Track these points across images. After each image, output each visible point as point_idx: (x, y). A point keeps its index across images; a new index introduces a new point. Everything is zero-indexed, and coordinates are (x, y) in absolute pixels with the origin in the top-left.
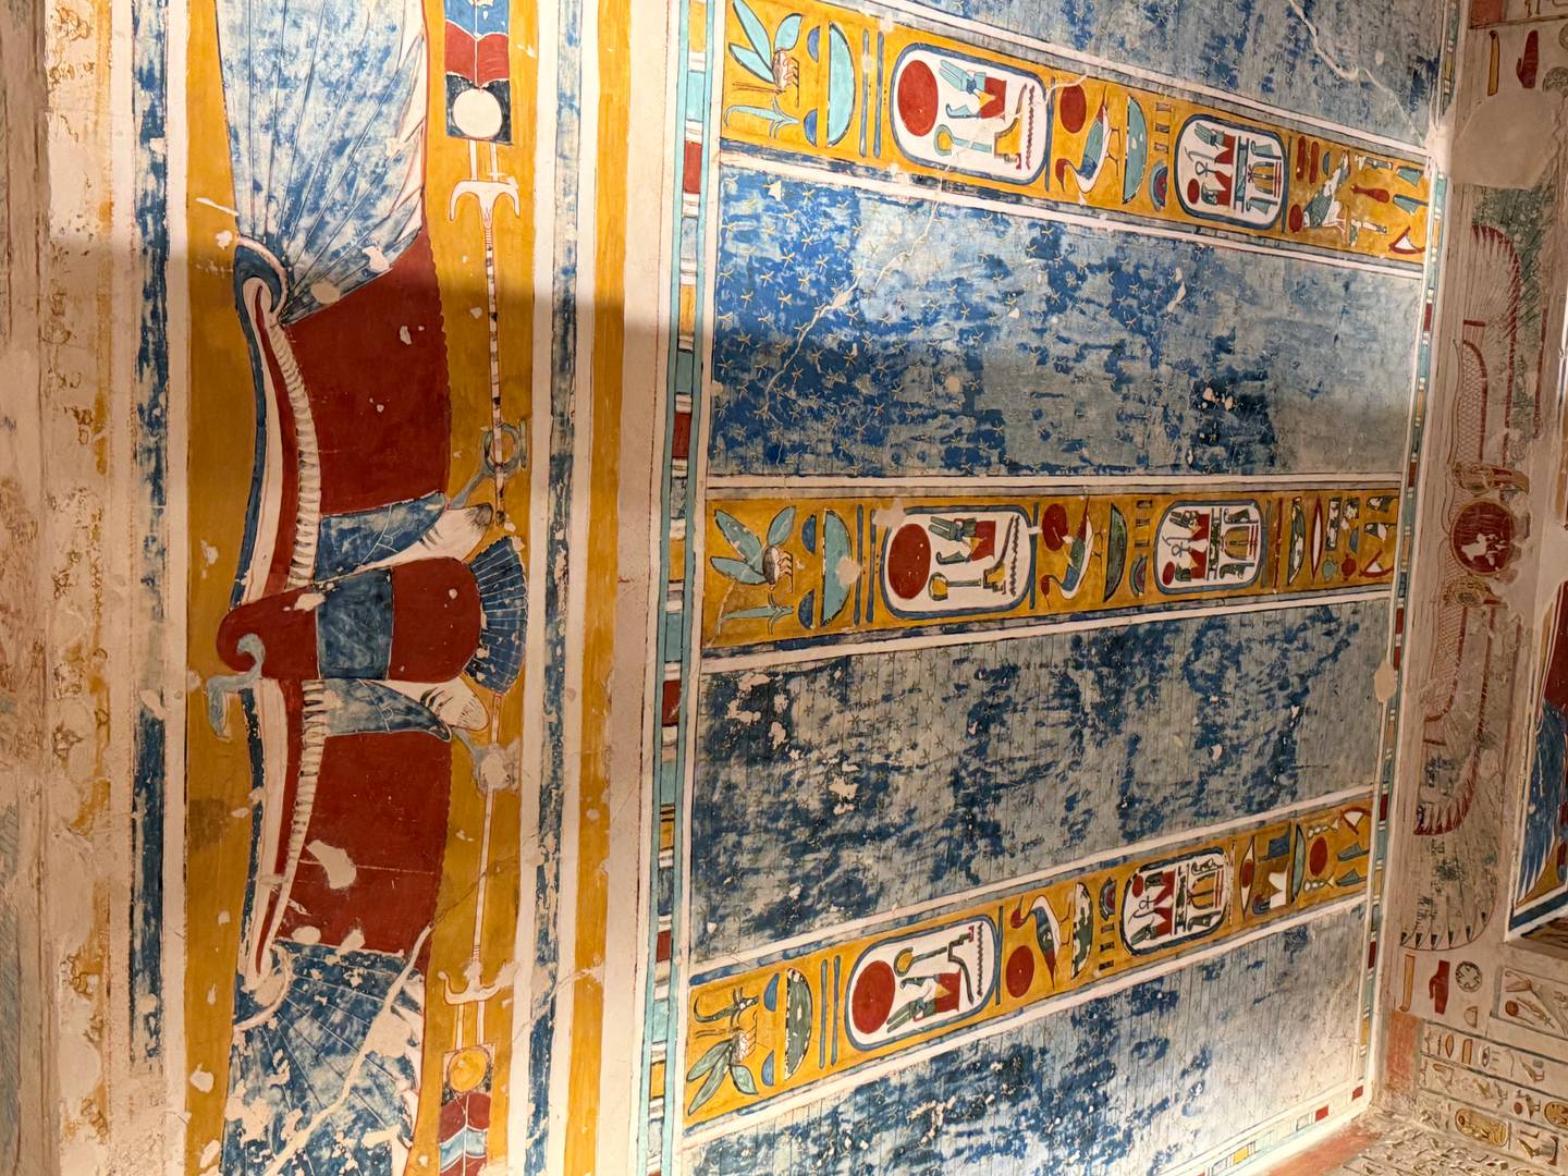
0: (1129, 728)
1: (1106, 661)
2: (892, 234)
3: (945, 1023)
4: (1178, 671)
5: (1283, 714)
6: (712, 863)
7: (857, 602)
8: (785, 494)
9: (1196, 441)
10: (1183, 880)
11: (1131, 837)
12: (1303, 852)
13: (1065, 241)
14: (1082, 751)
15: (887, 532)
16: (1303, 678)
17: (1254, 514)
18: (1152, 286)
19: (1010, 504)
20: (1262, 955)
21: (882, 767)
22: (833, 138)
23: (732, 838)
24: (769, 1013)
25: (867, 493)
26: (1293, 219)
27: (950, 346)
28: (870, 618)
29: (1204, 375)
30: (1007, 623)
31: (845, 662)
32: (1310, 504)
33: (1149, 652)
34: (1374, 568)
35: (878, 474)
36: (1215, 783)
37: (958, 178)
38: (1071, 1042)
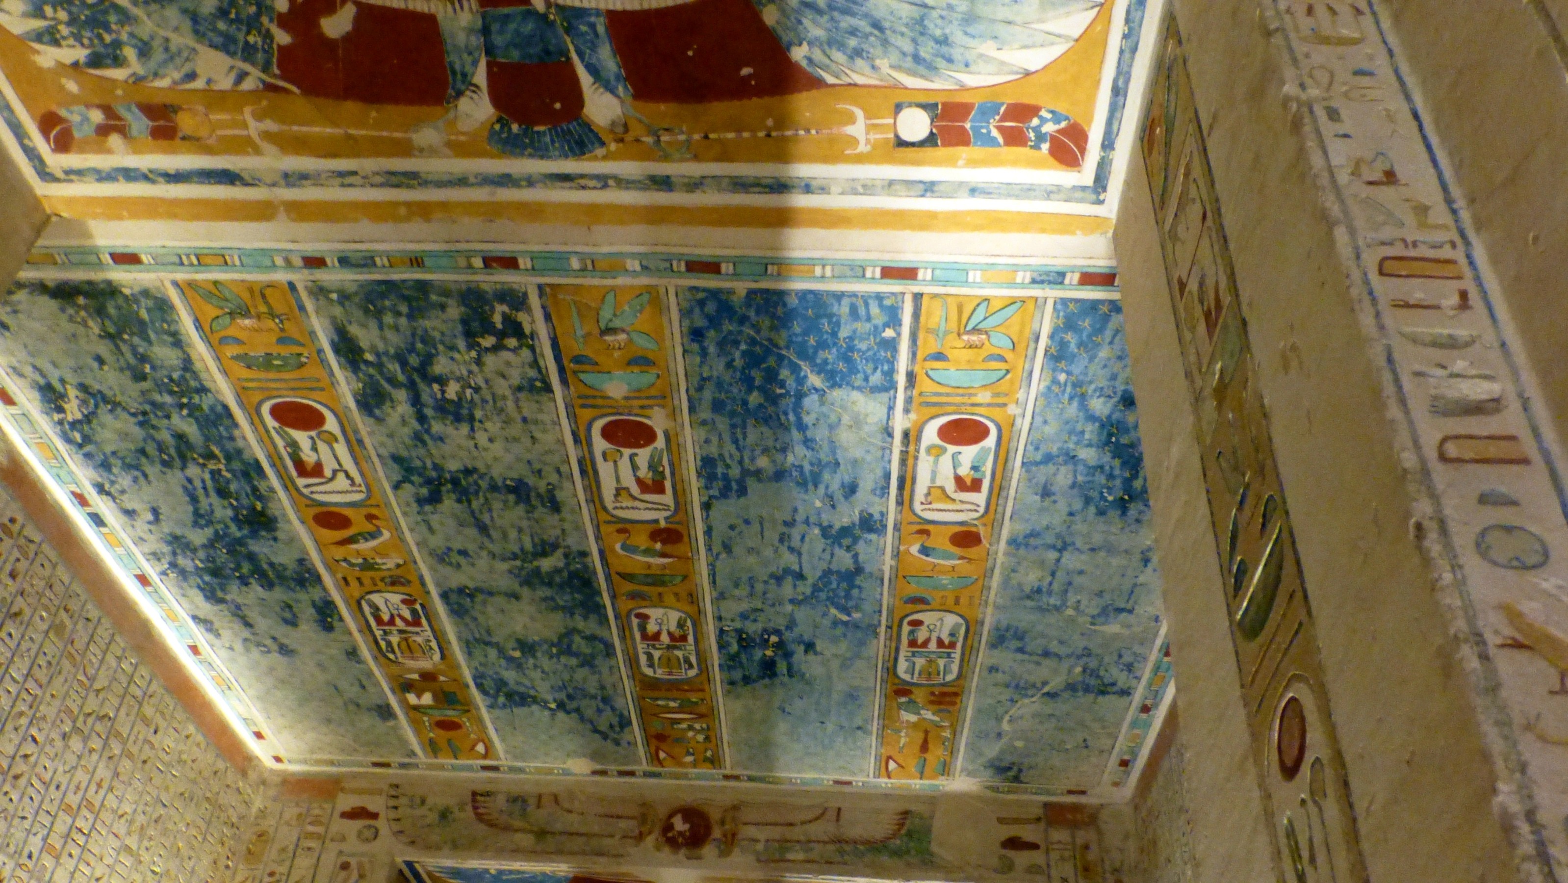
0: (525, 592)
1: (573, 575)
2: (867, 415)
3: (285, 467)
4: (571, 624)
5: (549, 697)
6: (383, 296)
7: (594, 397)
8: (668, 343)
9: (739, 632)
10: (417, 633)
11: (445, 596)
12: (451, 714)
13: (873, 537)
14: (504, 559)
15: (648, 417)
16: (577, 710)
17: (692, 673)
18: (848, 596)
19: (681, 504)
20: (371, 689)
21: (471, 419)
22: (930, 373)
23: (404, 308)
24: (274, 340)
25: (676, 402)
26: (903, 690)
27: (790, 459)
28: (583, 406)
29: (787, 635)
30: (591, 505)
31: (548, 388)
32: (703, 709)
33: (583, 604)
34: (662, 755)
35: (692, 409)
36: (493, 653)
37: (910, 462)
38: (285, 558)
